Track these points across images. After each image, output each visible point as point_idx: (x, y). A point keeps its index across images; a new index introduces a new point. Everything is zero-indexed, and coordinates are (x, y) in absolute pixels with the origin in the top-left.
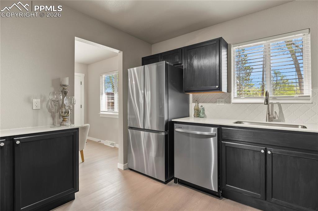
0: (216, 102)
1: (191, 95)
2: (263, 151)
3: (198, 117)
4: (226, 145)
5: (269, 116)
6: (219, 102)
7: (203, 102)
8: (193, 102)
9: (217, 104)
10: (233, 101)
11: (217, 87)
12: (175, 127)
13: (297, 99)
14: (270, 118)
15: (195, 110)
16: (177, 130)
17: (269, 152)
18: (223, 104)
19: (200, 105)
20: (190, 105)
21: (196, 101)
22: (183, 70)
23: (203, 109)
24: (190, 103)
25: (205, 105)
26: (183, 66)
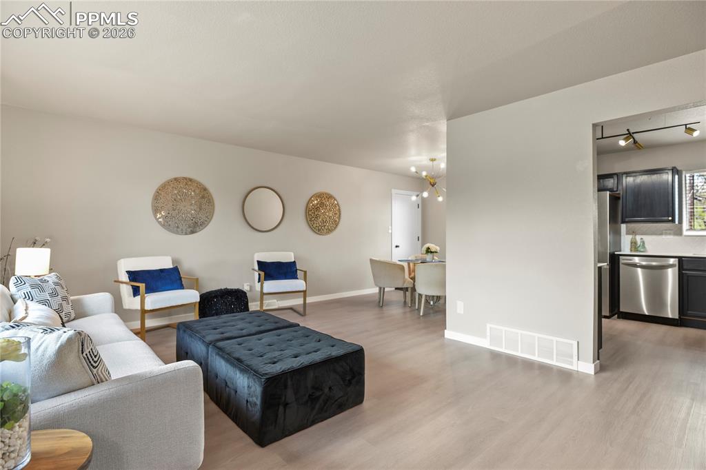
0: (661, 234)
1: (623, 227)
3: (637, 251)
4: (688, 274)
6: (666, 234)
7: (642, 234)
8: (628, 233)
9: (664, 237)
10: (686, 233)
11: (670, 218)
12: (620, 259)
15: (631, 243)
18: (671, 237)
19: (638, 238)
20: (622, 237)
22: (619, 198)
23: (644, 243)
24: (622, 234)
25: (646, 238)
26: (619, 194)
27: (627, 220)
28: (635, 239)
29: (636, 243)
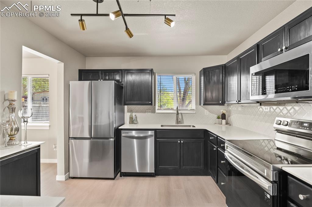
0: (145, 112)
1: (126, 107)
2: (179, 142)
3: (133, 123)
4: (159, 141)
5: (177, 121)
6: (148, 112)
7: (136, 112)
8: (128, 112)
9: (147, 114)
10: (157, 111)
11: (150, 102)
12: (122, 133)
13: (189, 111)
14: (178, 122)
15: (130, 118)
16: (123, 135)
17: (182, 142)
18: (150, 114)
19: (134, 114)
20: (125, 114)
21: (130, 111)
22: (123, 87)
23: (136, 117)
24: (125, 112)
25: (138, 114)
26: (123, 84)
27: (127, 103)
28: (132, 115)
29: (132, 118)
